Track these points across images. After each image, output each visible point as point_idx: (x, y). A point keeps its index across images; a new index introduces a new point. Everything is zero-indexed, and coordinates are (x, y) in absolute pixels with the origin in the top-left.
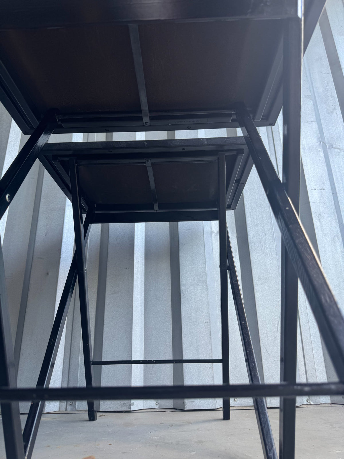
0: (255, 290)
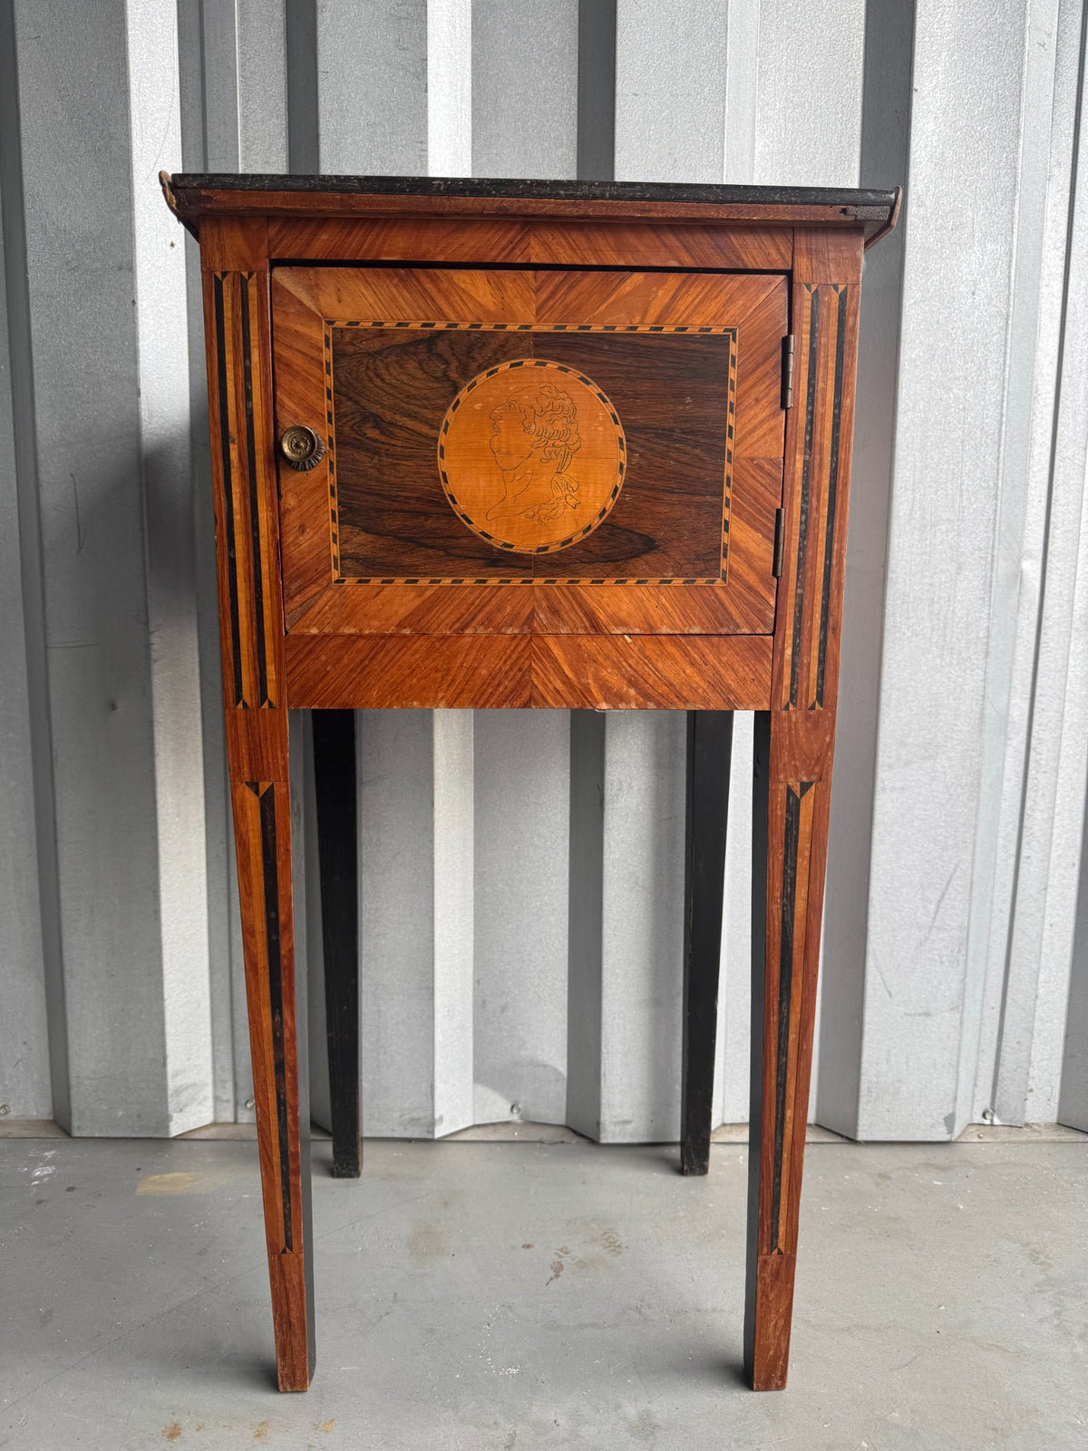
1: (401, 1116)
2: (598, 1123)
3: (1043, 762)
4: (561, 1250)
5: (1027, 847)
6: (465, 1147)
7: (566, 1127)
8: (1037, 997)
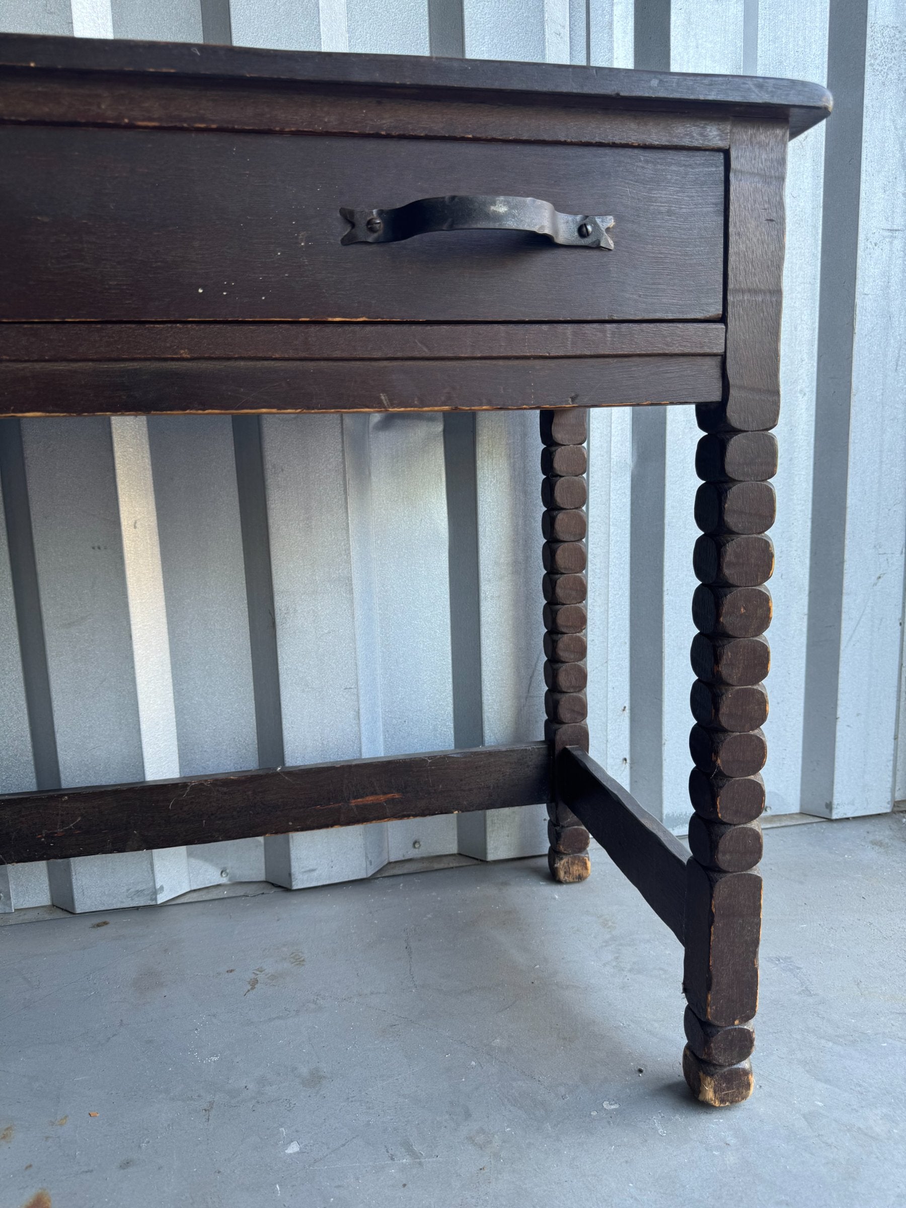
0: (482, 595)
1: (128, 890)
2: (290, 875)
3: (598, 571)
4: (258, 970)
5: (591, 633)
6: (182, 907)
7: (266, 882)
8: (607, 741)
